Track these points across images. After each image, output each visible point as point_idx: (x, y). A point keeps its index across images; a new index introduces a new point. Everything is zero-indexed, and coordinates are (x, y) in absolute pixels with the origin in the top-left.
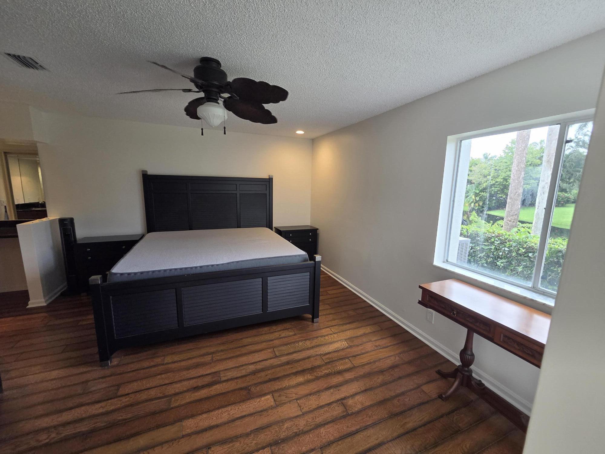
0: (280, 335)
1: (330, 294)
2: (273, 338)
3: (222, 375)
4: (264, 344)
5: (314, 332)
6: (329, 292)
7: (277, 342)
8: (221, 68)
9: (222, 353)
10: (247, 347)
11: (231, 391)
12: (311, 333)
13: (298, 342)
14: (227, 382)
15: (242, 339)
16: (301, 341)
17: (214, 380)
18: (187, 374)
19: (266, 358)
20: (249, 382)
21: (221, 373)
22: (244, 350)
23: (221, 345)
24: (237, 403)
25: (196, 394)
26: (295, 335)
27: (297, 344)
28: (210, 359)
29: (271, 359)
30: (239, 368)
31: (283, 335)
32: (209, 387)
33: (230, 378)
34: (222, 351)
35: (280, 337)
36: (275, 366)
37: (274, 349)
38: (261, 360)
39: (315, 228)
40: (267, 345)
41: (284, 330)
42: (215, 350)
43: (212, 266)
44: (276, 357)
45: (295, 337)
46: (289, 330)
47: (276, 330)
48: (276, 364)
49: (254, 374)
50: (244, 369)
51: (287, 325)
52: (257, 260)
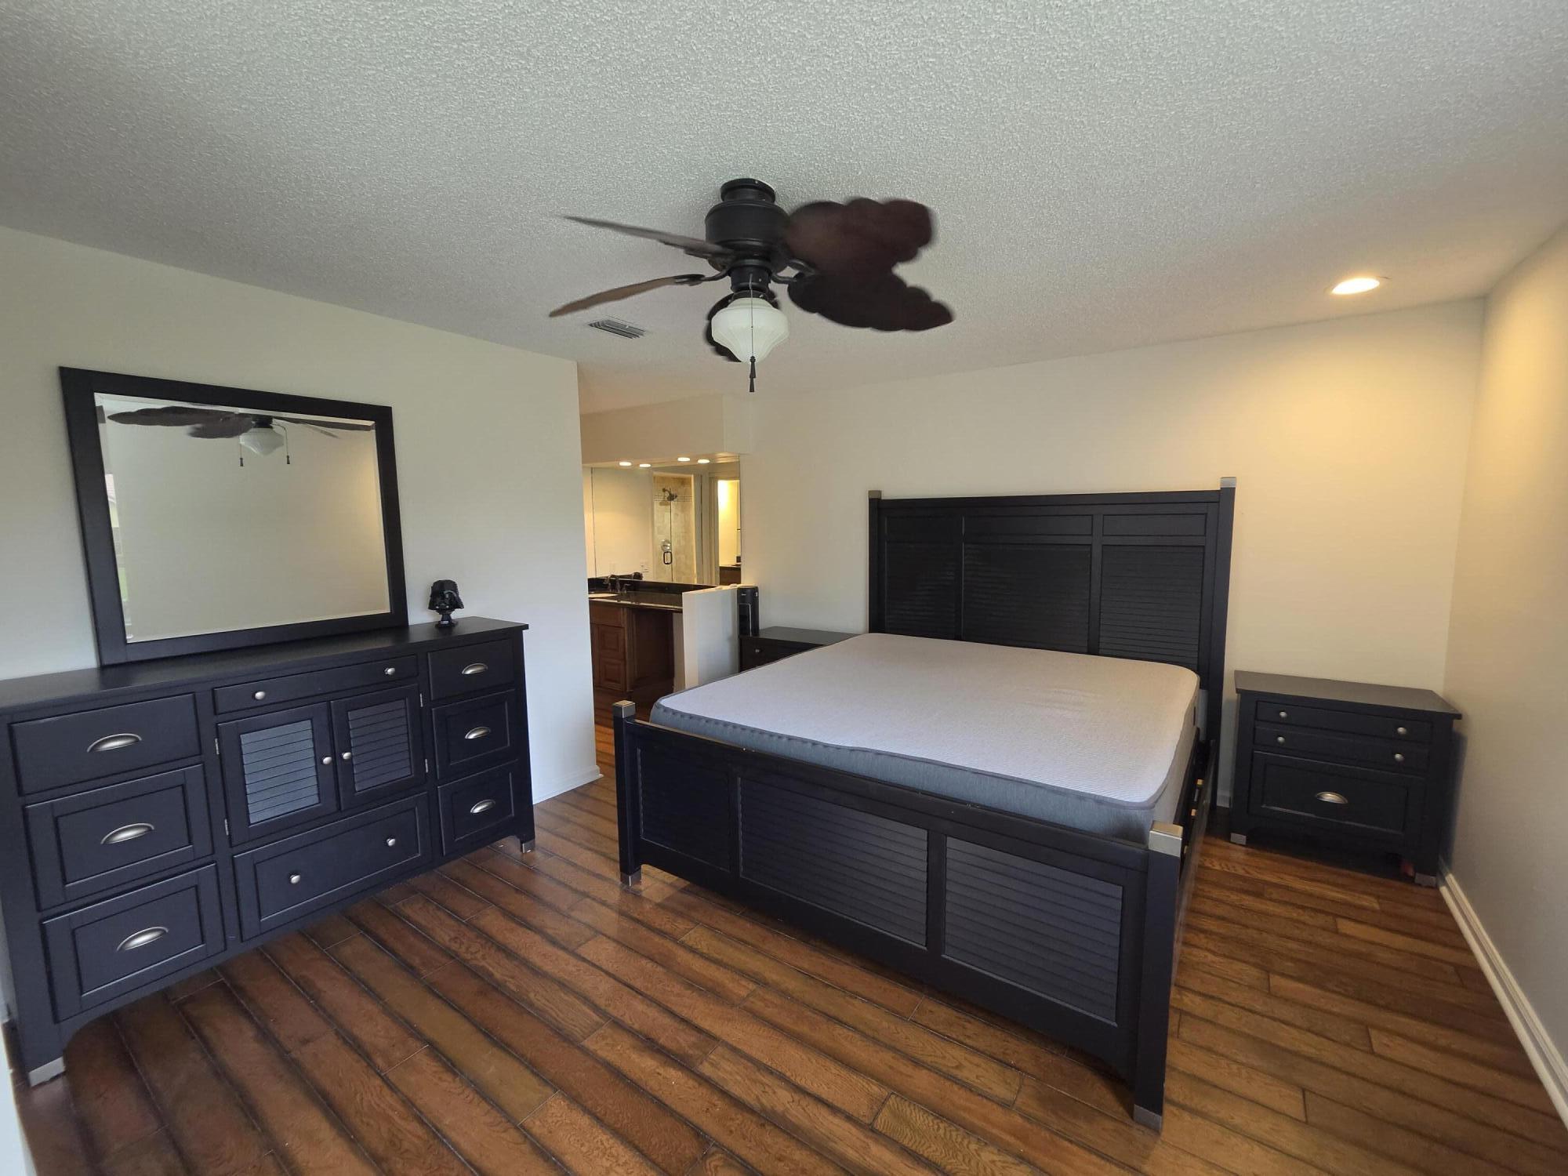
0: (959, 1067)
1: (1372, 1053)
2: (929, 1060)
3: (712, 1057)
4: (888, 1056)
5: (1086, 1155)
6: (1378, 1040)
7: (922, 1082)
8: (776, 204)
9: (777, 1000)
10: (839, 1030)
11: (681, 1116)
12: (1075, 1148)
13: (988, 1140)
14: (700, 1084)
15: (855, 995)
16: (1004, 1148)
17: (691, 1052)
18: (678, 995)
19: (839, 1105)
20: (731, 1132)
21: (720, 1049)
22: (824, 1034)
23: (801, 975)
24: (650, 1160)
25: (634, 1056)
26: (1006, 1105)
27: (973, 1146)
28: (744, 993)
29: (849, 1118)
30: (759, 1070)
31: (968, 1074)
32: (665, 1063)
33: (717, 1080)
34: (784, 993)
35: (955, 1072)
36: (831, 1152)
37: (893, 1097)
38: (824, 1096)
39: (1455, 710)
40: (891, 1067)
41: (992, 1057)
42: (775, 977)
43: (814, 743)
44: (870, 1129)
45: (998, 1115)
46: (1009, 1073)
47: (968, 1041)
48: (840, 1147)
49: (763, 1122)
50: (763, 1084)
51: (1020, 1050)
52: (932, 766)
